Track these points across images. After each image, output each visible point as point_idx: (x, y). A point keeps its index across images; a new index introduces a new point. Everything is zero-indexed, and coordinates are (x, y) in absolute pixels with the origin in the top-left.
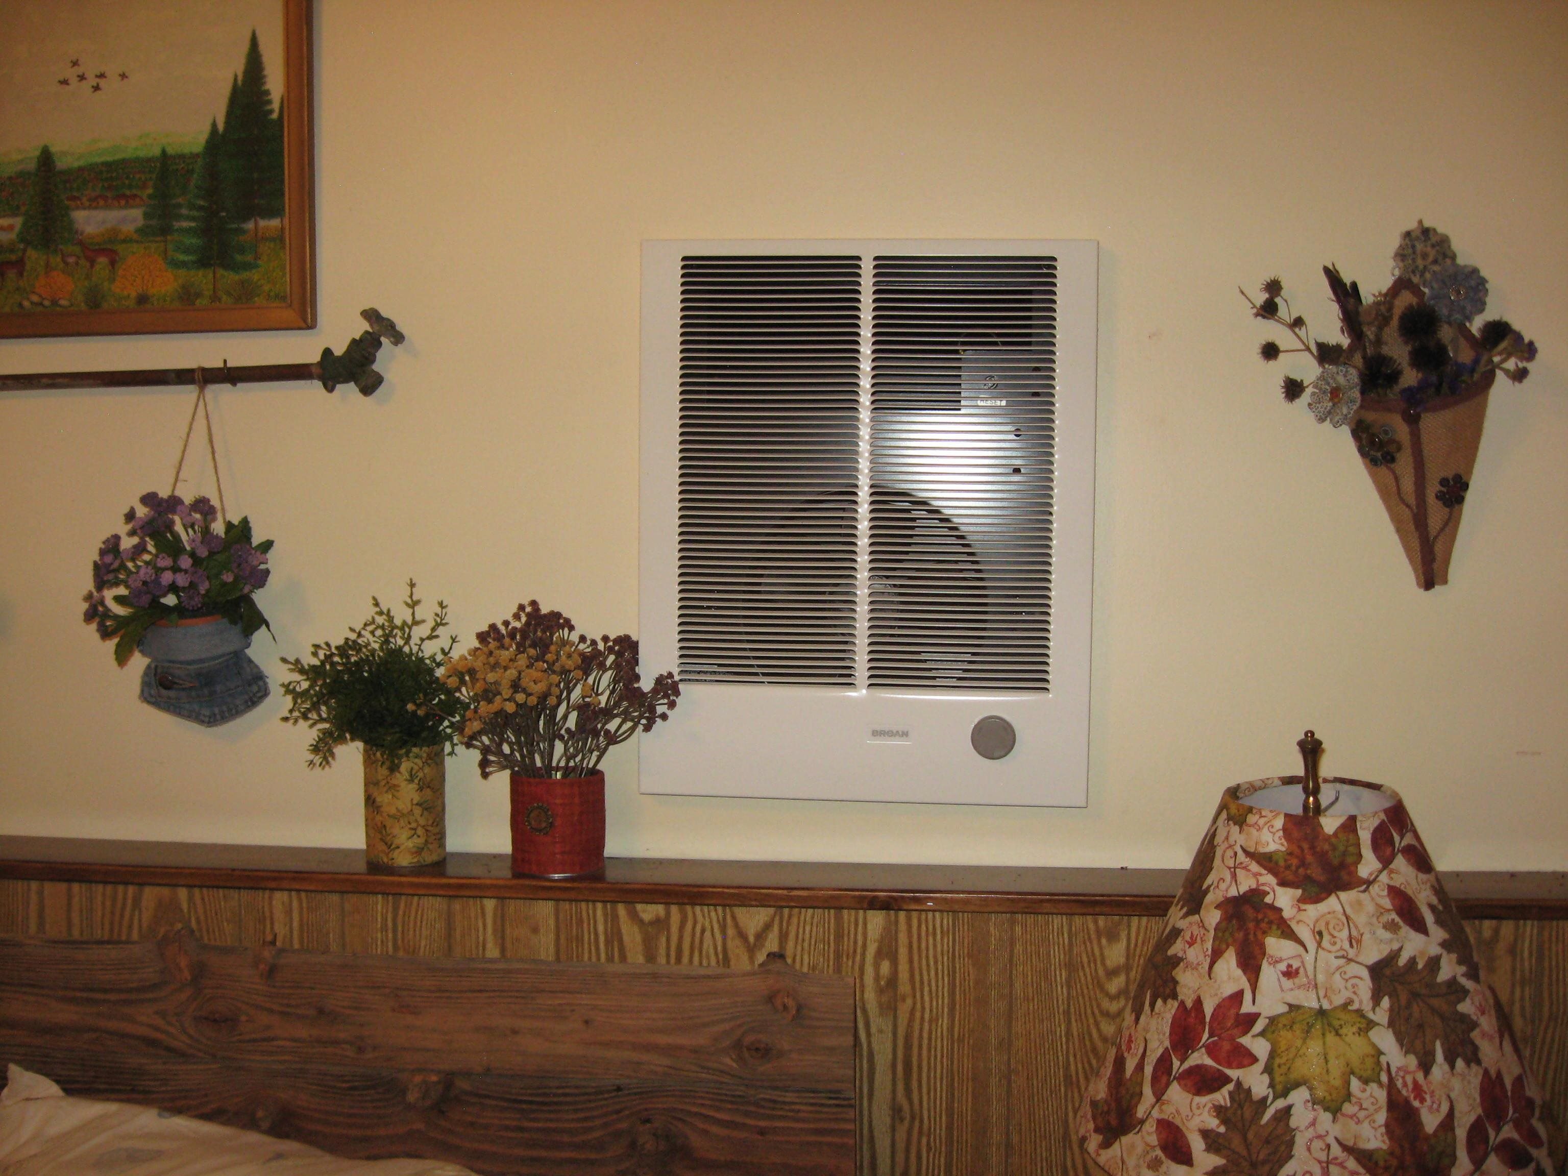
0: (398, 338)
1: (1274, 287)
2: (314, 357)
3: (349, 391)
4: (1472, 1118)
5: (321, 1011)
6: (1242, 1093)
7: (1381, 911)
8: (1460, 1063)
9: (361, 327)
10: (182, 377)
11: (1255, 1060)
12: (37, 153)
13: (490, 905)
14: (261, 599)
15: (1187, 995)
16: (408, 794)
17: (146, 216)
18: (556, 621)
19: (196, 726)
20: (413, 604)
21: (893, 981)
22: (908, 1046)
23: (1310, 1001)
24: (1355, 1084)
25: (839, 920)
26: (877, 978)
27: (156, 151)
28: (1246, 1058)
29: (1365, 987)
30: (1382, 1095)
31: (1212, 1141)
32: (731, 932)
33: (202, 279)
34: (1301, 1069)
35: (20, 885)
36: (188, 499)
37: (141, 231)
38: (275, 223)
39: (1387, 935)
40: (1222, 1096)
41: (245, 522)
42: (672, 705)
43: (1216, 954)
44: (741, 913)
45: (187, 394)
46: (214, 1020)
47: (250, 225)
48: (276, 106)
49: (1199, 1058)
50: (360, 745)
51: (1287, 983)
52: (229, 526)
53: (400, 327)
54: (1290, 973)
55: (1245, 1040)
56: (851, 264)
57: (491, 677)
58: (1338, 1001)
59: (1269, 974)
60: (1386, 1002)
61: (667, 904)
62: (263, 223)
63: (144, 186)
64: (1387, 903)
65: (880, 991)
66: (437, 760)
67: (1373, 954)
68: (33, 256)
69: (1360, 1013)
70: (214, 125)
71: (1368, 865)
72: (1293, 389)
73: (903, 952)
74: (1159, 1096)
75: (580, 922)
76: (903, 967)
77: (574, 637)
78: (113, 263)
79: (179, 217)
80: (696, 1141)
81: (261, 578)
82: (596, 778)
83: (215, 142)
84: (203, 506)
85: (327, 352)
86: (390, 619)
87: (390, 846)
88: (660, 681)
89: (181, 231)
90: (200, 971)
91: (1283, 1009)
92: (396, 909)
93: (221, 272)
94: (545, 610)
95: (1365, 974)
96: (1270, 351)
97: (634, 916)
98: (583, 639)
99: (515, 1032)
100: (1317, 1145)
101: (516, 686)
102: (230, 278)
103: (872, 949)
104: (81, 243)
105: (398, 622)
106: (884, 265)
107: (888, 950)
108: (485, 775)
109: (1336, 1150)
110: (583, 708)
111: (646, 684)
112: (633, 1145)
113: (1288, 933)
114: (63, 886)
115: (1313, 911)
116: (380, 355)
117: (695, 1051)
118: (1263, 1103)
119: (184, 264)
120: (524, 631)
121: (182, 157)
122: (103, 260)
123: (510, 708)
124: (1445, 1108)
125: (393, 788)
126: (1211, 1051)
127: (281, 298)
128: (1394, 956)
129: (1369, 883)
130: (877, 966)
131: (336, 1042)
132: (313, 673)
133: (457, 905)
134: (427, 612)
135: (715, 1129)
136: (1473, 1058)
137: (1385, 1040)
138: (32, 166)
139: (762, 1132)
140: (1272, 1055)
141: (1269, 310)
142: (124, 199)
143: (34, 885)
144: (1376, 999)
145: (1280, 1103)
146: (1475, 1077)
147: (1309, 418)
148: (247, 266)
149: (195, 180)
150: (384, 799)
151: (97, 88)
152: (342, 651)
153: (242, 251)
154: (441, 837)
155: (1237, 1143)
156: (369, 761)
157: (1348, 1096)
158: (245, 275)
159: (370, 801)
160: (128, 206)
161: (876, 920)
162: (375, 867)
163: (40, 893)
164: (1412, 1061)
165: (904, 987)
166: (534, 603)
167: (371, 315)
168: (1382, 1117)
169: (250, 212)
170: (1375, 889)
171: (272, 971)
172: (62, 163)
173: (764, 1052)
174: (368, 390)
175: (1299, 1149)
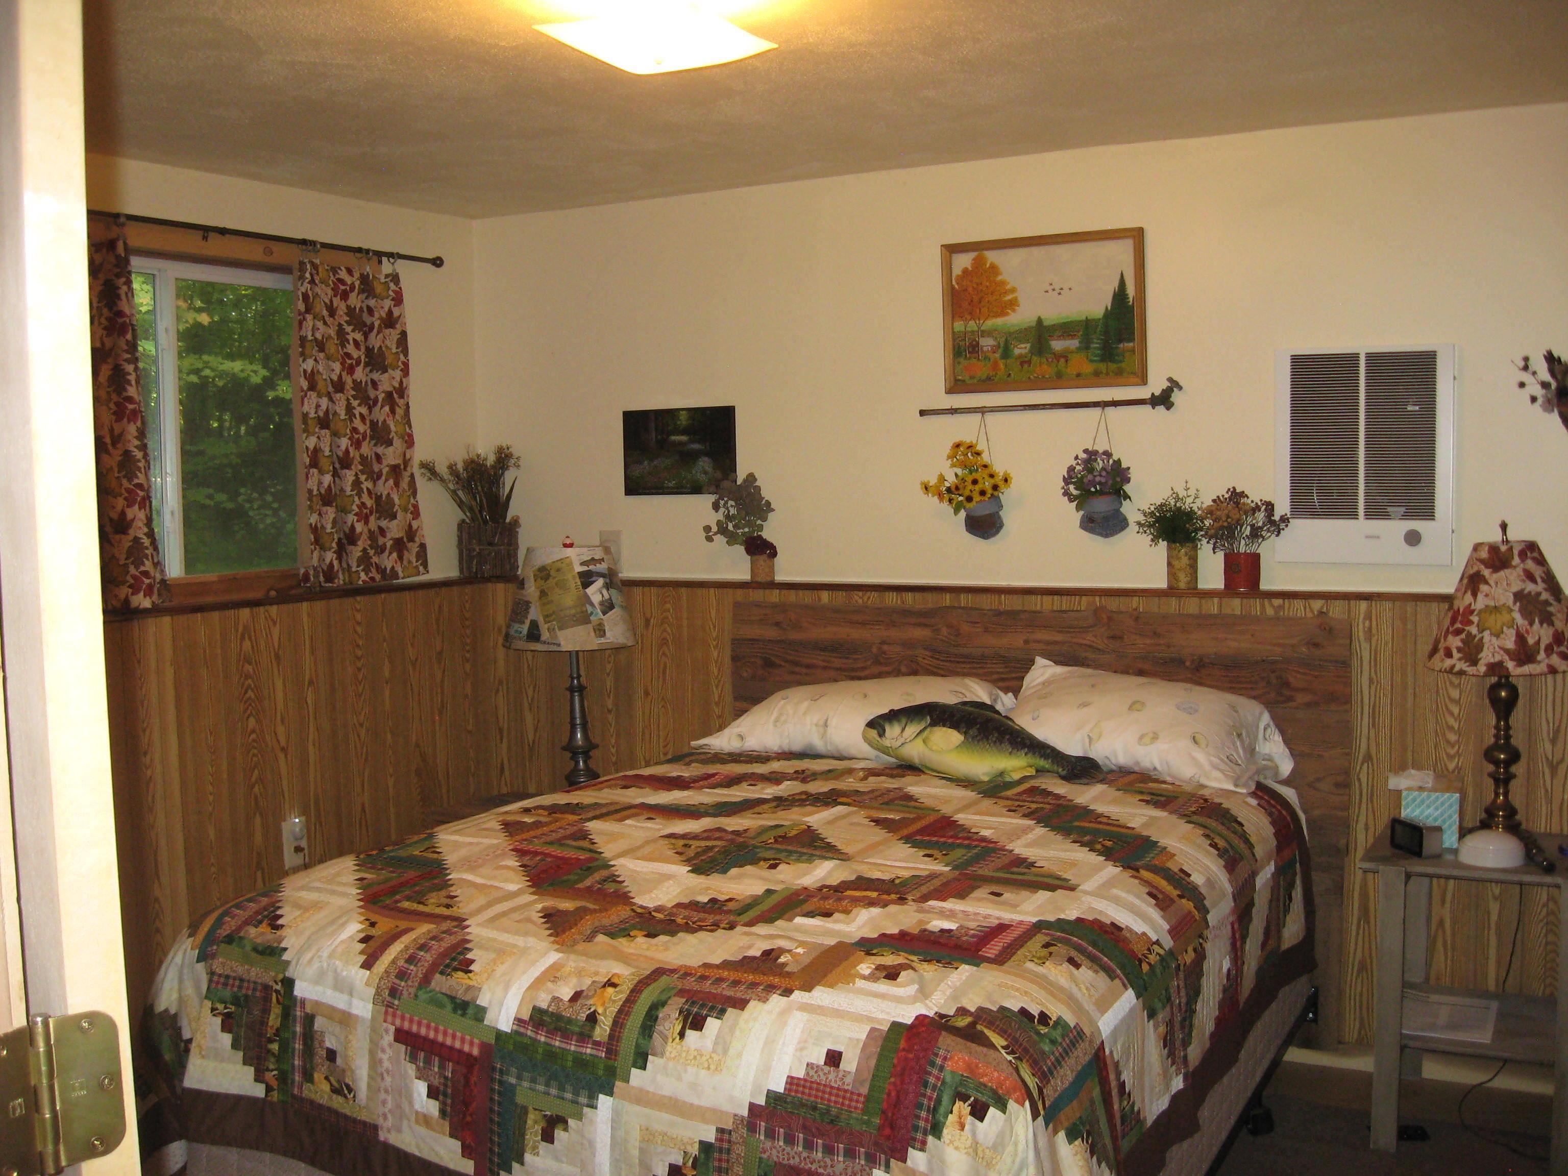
0: (1180, 388)
1: (1526, 359)
2: (1149, 396)
3: (1161, 409)
4: (1548, 642)
5: (1155, 633)
6: (1469, 634)
7: (1519, 576)
8: (1545, 625)
9: (1166, 385)
10: (1096, 404)
11: (1473, 623)
12: (1036, 319)
13: (1216, 600)
14: (1127, 488)
15: (1456, 608)
16: (1185, 561)
17: (1080, 342)
18: (1242, 495)
19: (1099, 538)
20: (1187, 489)
21: (1370, 628)
22: (1376, 654)
23: (1492, 604)
24: (1505, 629)
25: (1349, 604)
26: (1364, 627)
27: (1084, 318)
28: (1471, 623)
29: (1511, 598)
30: (1514, 632)
31: (1459, 650)
32: (1308, 609)
33: (1102, 367)
34: (1487, 625)
35: (1033, 597)
36: (1101, 451)
37: (1077, 348)
38: (1131, 344)
39: (1520, 583)
40: (1463, 636)
41: (1119, 460)
42: (1287, 526)
43: (1465, 592)
44: (1312, 602)
45: (1097, 411)
46: (1114, 637)
47: (1121, 346)
48: (1131, 299)
49: (1458, 625)
50: (1165, 543)
51: (1486, 599)
52: (1114, 461)
53: (1181, 384)
54: (1487, 595)
55: (1471, 618)
56: (1355, 357)
57: (1218, 513)
58: (1501, 603)
59: (1480, 597)
60: (1518, 604)
61: (1284, 599)
62: (1126, 344)
63: (1078, 331)
64: (1522, 574)
65: (1365, 632)
66: (1195, 548)
67: (1515, 588)
68: (1035, 359)
69: (1509, 607)
70: (1107, 308)
71: (1516, 560)
72: (1534, 399)
73: (1374, 617)
74: (1445, 640)
75: (1250, 606)
76: (1374, 623)
77: (1249, 501)
78: (1067, 361)
79: (1093, 343)
80: (1291, 680)
81: (1128, 480)
82: (1256, 557)
83: (1107, 314)
84: (1108, 454)
85: (1153, 394)
86: (1178, 495)
87: (1177, 580)
88: (1282, 517)
89: (1095, 348)
90: (1110, 619)
91: (1483, 606)
92: (1180, 602)
93: (1109, 364)
94: (1238, 491)
95: (1511, 595)
96: (1522, 385)
97: (1272, 605)
98: (1252, 502)
99: (1226, 639)
100: (1491, 647)
101: (1228, 517)
102: (1113, 366)
103: (1362, 616)
104: (1054, 354)
105: (1181, 496)
106: (1370, 357)
107: (1368, 616)
108: (1214, 553)
109: (1497, 649)
110: (1252, 526)
111: (1277, 517)
112: (1269, 683)
113: (1487, 583)
114: (1051, 597)
115: (1495, 576)
116: (1173, 395)
117: (1293, 646)
118: (1475, 636)
119: (1095, 361)
120: (1230, 498)
121: (1094, 320)
122: (1062, 360)
123: (1226, 524)
124: (1537, 638)
125: (1179, 558)
126: (1461, 623)
127: (1134, 373)
128: (1522, 590)
129: (1515, 567)
130: (1364, 624)
131: (1160, 645)
132: (1152, 514)
133: (1203, 601)
134: (1192, 492)
135: (1299, 676)
136: (1551, 624)
137: (1517, 616)
138: (1034, 324)
139: (1316, 677)
140: (1479, 621)
141: (1526, 368)
142: (1073, 337)
143: (1039, 597)
144: (1515, 603)
145: (1481, 635)
146: (1551, 631)
147: (1540, 410)
148: (1121, 362)
149: (1099, 329)
150: (1175, 563)
151: (1060, 294)
152: (1161, 505)
153: (1118, 355)
154: (1195, 579)
155: (1466, 649)
156: (1169, 549)
157: (1502, 632)
158: (1120, 365)
159: (1169, 564)
160: (1072, 339)
161: (1364, 605)
162: (1170, 587)
163: (1042, 600)
164: (1526, 623)
165: (1374, 631)
166: (1234, 488)
167: (1170, 380)
168: (1513, 639)
169: (1120, 341)
170: (1518, 569)
171: (1137, 619)
172: (1046, 323)
173: (1316, 645)
174: (1168, 409)
175: (1485, 649)
